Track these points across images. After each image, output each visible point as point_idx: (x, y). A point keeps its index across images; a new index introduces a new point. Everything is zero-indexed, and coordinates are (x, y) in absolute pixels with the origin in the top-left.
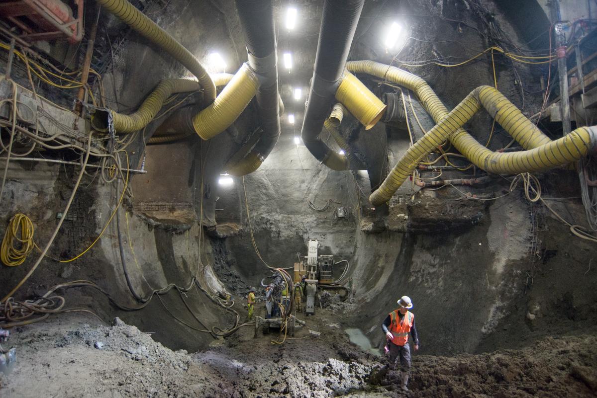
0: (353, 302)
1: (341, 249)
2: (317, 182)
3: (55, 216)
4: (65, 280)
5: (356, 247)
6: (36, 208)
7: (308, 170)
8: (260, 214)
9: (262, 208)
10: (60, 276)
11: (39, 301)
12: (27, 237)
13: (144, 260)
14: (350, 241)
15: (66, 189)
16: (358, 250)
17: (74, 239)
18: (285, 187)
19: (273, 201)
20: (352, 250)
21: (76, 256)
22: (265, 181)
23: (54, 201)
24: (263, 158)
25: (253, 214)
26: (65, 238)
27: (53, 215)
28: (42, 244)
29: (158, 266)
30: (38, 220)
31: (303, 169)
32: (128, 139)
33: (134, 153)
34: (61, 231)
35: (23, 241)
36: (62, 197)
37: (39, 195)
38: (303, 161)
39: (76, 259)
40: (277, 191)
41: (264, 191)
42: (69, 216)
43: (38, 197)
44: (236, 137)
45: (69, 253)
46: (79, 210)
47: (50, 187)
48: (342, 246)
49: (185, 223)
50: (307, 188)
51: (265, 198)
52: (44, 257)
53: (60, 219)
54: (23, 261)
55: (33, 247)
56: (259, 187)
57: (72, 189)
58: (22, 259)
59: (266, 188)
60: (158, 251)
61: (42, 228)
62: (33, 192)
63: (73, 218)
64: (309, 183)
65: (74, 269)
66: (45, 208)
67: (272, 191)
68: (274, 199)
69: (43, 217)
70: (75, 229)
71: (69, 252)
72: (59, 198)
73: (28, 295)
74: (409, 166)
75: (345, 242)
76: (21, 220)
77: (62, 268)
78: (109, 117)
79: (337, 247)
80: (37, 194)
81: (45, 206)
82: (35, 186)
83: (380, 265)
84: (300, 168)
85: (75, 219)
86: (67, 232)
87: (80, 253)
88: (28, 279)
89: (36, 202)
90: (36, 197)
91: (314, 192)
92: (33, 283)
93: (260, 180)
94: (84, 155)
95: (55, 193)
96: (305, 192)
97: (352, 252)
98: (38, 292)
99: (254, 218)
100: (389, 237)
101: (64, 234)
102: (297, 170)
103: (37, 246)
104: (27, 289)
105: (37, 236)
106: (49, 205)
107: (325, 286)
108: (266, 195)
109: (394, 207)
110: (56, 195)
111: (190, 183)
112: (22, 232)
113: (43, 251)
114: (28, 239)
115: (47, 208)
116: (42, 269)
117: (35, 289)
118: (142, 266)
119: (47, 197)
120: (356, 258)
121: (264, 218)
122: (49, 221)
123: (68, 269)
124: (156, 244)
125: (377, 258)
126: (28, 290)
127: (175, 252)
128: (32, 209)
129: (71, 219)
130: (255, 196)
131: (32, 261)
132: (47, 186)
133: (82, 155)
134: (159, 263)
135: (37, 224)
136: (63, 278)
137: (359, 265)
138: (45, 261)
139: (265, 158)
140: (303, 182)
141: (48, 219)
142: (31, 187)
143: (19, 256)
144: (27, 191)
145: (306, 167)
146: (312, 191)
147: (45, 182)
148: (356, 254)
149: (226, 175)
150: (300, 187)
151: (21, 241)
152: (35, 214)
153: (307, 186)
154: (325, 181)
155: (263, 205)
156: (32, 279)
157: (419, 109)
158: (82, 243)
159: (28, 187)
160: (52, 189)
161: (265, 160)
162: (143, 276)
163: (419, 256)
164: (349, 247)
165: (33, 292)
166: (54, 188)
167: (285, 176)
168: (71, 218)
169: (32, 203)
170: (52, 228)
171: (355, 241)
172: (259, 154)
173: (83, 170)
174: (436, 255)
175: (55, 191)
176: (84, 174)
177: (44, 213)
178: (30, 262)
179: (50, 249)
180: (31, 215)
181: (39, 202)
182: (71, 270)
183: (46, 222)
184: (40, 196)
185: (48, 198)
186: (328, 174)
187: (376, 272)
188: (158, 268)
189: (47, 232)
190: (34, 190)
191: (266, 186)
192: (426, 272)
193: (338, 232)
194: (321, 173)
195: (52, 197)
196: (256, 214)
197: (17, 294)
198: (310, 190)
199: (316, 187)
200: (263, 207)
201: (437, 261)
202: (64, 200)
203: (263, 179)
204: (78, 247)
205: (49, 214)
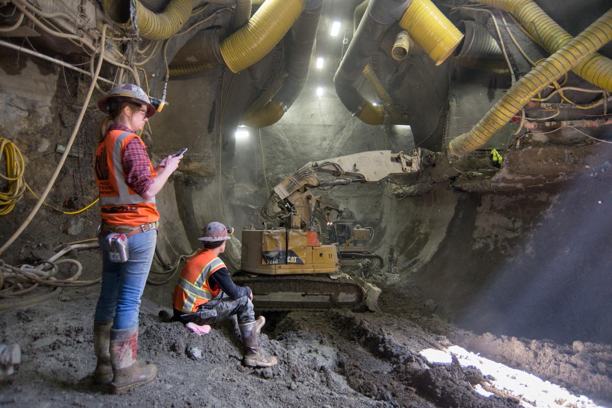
0: (395, 271)
1: (366, 214)
2: (340, 140)
3: (53, 149)
4: (74, 238)
5: (382, 213)
6: (26, 133)
7: (330, 126)
8: (276, 175)
9: (278, 167)
10: (65, 232)
11: (42, 266)
12: (15, 173)
13: (166, 218)
14: (375, 206)
15: (68, 112)
16: (385, 216)
17: (81, 182)
18: (304, 145)
19: (290, 160)
20: (377, 216)
21: (84, 206)
22: (282, 136)
23: (51, 127)
24: (286, 107)
25: (269, 174)
26: (68, 180)
27: (51, 146)
28: (38, 186)
29: (180, 224)
30: (30, 151)
31: (325, 125)
32: (151, 50)
33: (154, 75)
34: (64, 172)
35: (10, 179)
36: (62, 122)
37: (29, 115)
38: (325, 116)
39: (85, 210)
40: (295, 149)
41: (281, 148)
42: (74, 150)
43: (28, 118)
44: (258, 80)
45: (75, 202)
46: (87, 143)
47: (45, 106)
48: (367, 211)
49: (206, 177)
50: (329, 146)
51: (282, 157)
52: (42, 206)
53: (61, 154)
54: (11, 208)
55: (25, 189)
56: (275, 143)
57: (77, 113)
58: (9, 205)
59: (283, 146)
60: (178, 208)
61: (36, 163)
62: (21, 109)
63: (78, 153)
64: (331, 141)
65: (84, 223)
66: (38, 136)
67: (289, 149)
68: (291, 158)
69: (37, 148)
70: (81, 169)
71: (75, 200)
72: (59, 124)
73: (22, 257)
74: (522, 100)
75: (370, 207)
76: (4, 148)
77: (67, 221)
78: (131, 5)
79: (361, 212)
80: (27, 114)
81: (38, 132)
82: (24, 100)
83: (422, 231)
84: (322, 123)
85: (81, 156)
86: (71, 172)
87: (90, 203)
88: (21, 236)
89: (25, 125)
90: (25, 117)
91: (336, 151)
92: (29, 242)
93: (277, 137)
94: (95, 59)
95: (53, 115)
96: (327, 151)
97: (378, 218)
98: (38, 253)
99: (270, 178)
100: (435, 200)
101: (67, 175)
102: (318, 125)
103: (30, 189)
104: (21, 249)
105: (29, 175)
106: (45, 132)
107: (357, 254)
108: (283, 153)
109: (453, 164)
110: (54, 120)
111: (210, 128)
112: (6, 166)
113: (40, 197)
114: (16, 176)
115: (43, 136)
116: (40, 221)
117: (32, 249)
118: (164, 225)
119: (41, 120)
120: (383, 225)
121: (280, 178)
122: (45, 155)
123: (76, 223)
124: (176, 198)
125: (417, 224)
126: (23, 251)
127: (195, 211)
128: (21, 134)
129: (77, 156)
130: (270, 154)
131: (24, 210)
132: (40, 104)
133: (93, 56)
134: (181, 222)
135: (29, 157)
136: (71, 235)
137: (389, 231)
138: (43, 210)
139: (288, 108)
140: (324, 139)
141: (43, 153)
142: (17, 102)
143: (5, 201)
144: (11, 106)
145: (328, 122)
146: (334, 150)
147: (38, 98)
148: (383, 220)
149: (243, 126)
150: (321, 145)
151: (7, 178)
152: (25, 141)
153: (328, 144)
154: (349, 139)
155: (280, 164)
156: (27, 234)
157: (518, 35)
158: (91, 188)
159: (12, 100)
160: (47, 109)
161: (288, 110)
162: (166, 238)
163: (488, 219)
164: (374, 213)
165: (31, 253)
166: (50, 108)
167: (305, 132)
168: (75, 153)
169: (20, 125)
170: (50, 166)
171: (382, 206)
172: (281, 104)
173: (94, 84)
174: (515, 218)
175: (52, 112)
176: (95, 88)
177: (38, 143)
178: (21, 211)
179: (50, 194)
180: (20, 143)
181: (31, 125)
182: (80, 224)
183: (41, 156)
184: (31, 117)
185: (43, 122)
186: (353, 131)
187: (417, 238)
188: (180, 228)
189: (43, 171)
190: (23, 107)
191: (284, 142)
192: (500, 238)
193: (362, 196)
194: (345, 129)
195: (49, 121)
196: (271, 174)
197: (6, 256)
198: (333, 148)
199: (339, 145)
200: (280, 166)
201: (518, 224)
202: (65, 127)
203: (280, 135)
204: (88, 195)
205: (45, 145)
